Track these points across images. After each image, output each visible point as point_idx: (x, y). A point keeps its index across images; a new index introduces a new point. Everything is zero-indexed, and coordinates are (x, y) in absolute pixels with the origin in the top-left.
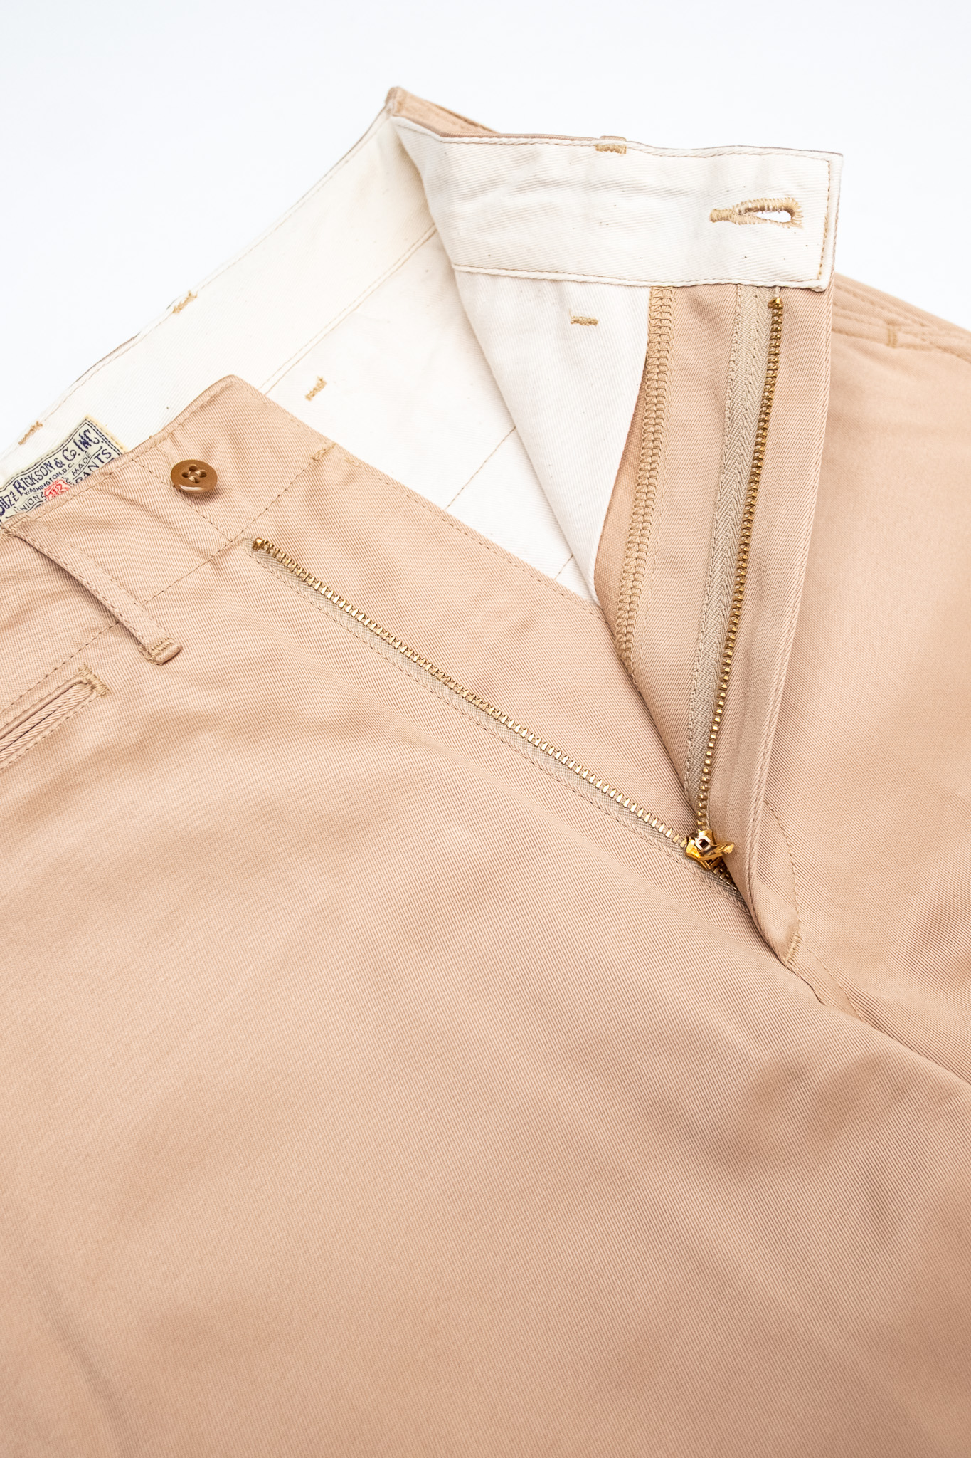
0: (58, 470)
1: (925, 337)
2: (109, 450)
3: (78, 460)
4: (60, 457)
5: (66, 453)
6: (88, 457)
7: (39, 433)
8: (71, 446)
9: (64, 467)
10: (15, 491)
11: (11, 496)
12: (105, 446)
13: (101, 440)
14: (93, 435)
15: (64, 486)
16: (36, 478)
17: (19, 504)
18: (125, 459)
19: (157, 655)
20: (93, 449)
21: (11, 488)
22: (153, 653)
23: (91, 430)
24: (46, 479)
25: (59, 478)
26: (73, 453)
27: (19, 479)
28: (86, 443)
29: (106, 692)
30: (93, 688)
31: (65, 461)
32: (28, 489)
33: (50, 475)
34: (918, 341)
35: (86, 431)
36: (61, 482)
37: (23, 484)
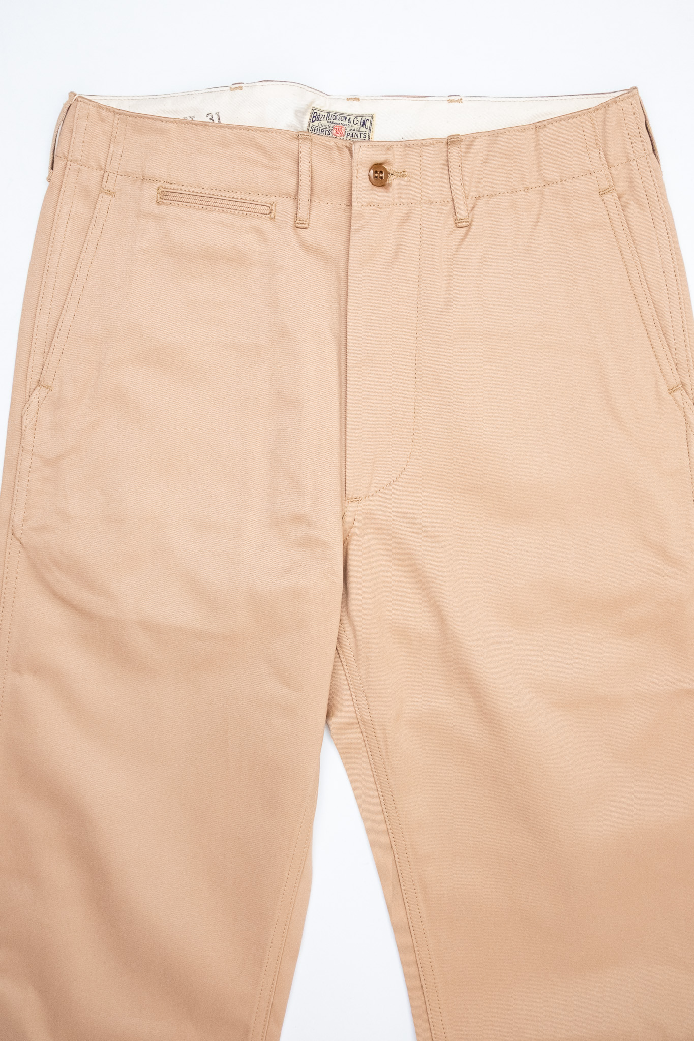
0: (347, 123)
1: (685, 403)
2: (367, 135)
3: (356, 127)
4: (352, 118)
5: (356, 120)
6: (359, 130)
7: (356, 102)
8: (359, 119)
9: (350, 124)
10: (326, 117)
11: (323, 117)
12: (367, 132)
13: (368, 129)
14: (368, 124)
15: (343, 131)
16: (338, 118)
17: (323, 122)
18: (369, 144)
19: (298, 223)
20: (363, 129)
21: (326, 114)
22: (298, 221)
23: (369, 121)
24: (340, 122)
25: (344, 126)
26: (357, 122)
27: (331, 114)
28: (364, 124)
29: (273, 219)
30: (271, 213)
31: (352, 122)
32: (330, 120)
33: (342, 122)
34: (681, 402)
35: (367, 120)
36: (343, 128)
37: (330, 117)
